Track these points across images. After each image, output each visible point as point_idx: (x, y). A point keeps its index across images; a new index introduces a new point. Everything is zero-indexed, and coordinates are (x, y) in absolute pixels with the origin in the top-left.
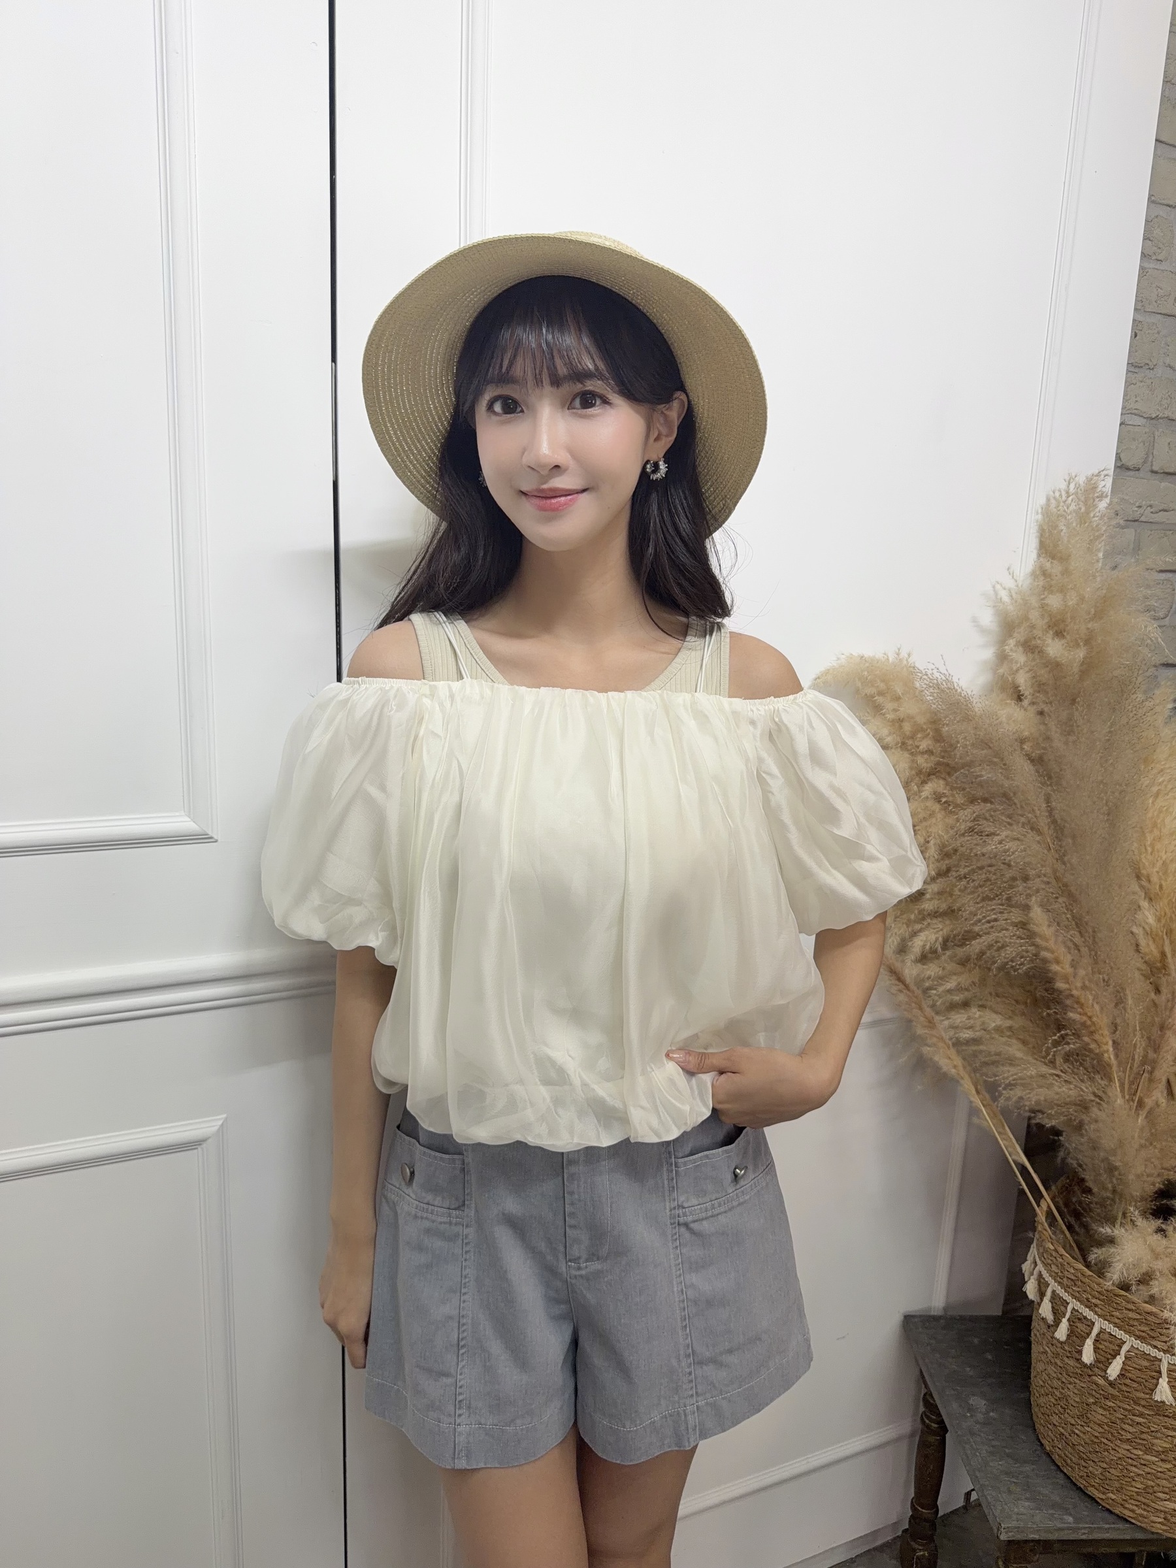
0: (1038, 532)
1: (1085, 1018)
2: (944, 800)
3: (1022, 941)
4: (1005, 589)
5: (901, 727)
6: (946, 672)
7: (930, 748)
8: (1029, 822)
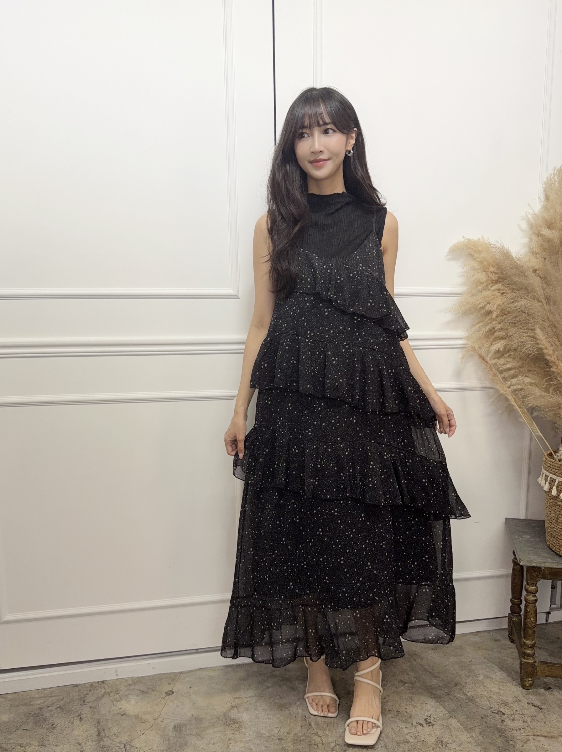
0: (544, 191)
1: (558, 370)
2: (502, 292)
3: (534, 343)
4: (530, 214)
5: (483, 263)
6: (502, 244)
7: (496, 271)
8: (537, 298)
